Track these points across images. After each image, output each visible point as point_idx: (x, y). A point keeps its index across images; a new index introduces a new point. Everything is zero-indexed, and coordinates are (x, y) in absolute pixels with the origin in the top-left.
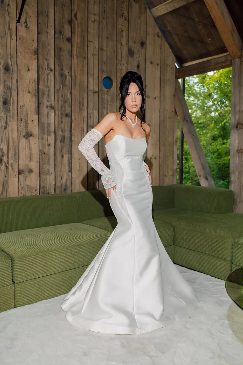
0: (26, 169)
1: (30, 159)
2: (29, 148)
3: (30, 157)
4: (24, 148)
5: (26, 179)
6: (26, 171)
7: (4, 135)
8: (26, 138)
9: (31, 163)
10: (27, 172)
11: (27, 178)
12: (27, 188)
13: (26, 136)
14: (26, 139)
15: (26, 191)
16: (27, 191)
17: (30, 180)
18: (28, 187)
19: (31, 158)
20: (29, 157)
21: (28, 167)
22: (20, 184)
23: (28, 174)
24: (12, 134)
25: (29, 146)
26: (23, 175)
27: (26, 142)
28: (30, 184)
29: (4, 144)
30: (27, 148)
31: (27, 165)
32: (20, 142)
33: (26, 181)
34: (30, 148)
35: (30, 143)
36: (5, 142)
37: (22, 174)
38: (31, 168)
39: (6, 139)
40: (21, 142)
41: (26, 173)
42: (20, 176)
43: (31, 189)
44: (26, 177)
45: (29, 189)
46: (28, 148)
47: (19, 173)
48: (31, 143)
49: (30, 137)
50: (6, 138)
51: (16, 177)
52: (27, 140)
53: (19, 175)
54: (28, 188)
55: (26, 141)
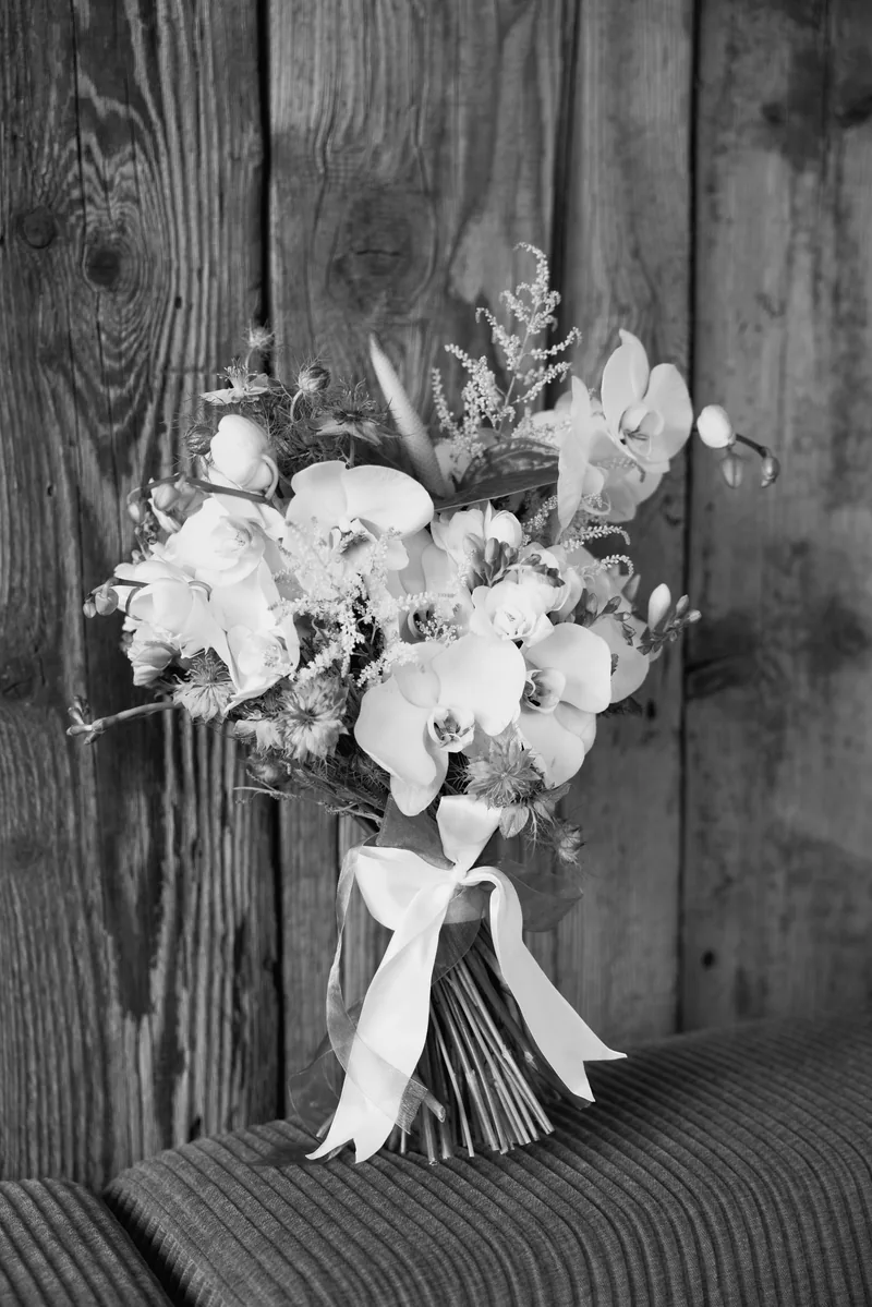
0: (777, 611)
1: (841, 467)
2: (826, 303)
3: (840, 439)
4: (762, 299)
5: (775, 755)
6: (784, 635)
7: (511, 92)
8: (800, 152)
9: (843, 517)
10: (794, 652)
11: (791, 733)
12: (779, 878)
13: (796, 120)
14: (798, 168)
15: (774, 924)
16: (785, 922)
17: (829, 762)
18: (796, 864)
19: (851, 443)
20: (824, 425)
21: (806, 579)
22: (702, 836)
23: (803, 692)
24: (619, 73)
25: (830, 269)
26: (736, 695)
27: (794, 212)
28: (822, 829)
29: (510, 219)
30: (800, 298)
31: (801, 549)
32: (715, 217)
33: (771, 781)
34: (837, 297)
35: (840, 216)
36: (524, 198)
37: (732, 680)
38: (844, 587)
39: (540, 152)
40: (730, 199)
41: (786, 661)
42: (705, 715)
43: (837, 901)
44: (777, 724)
45: (803, 898)
46: (816, 297)
47: (688, 669)
48: (856, 226)
49: (851, 134)
50: (537, 126)
51: (649, 737)
52: (809, 180)
53: (686, 698)
54: (795, 880)
55: (794, 191)
